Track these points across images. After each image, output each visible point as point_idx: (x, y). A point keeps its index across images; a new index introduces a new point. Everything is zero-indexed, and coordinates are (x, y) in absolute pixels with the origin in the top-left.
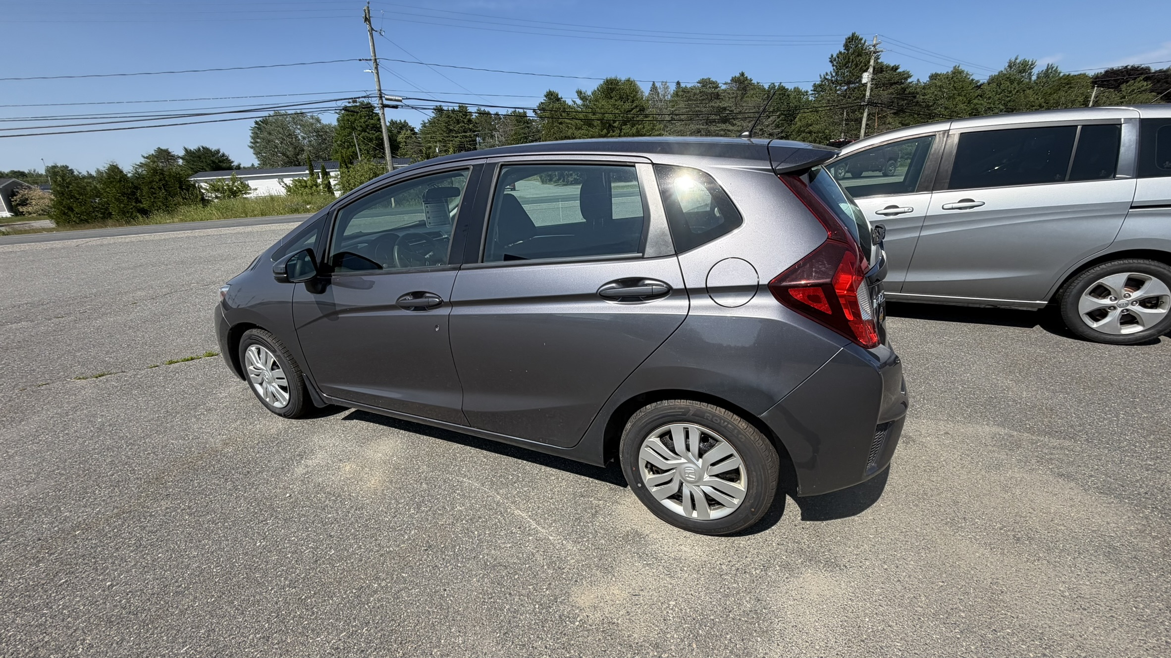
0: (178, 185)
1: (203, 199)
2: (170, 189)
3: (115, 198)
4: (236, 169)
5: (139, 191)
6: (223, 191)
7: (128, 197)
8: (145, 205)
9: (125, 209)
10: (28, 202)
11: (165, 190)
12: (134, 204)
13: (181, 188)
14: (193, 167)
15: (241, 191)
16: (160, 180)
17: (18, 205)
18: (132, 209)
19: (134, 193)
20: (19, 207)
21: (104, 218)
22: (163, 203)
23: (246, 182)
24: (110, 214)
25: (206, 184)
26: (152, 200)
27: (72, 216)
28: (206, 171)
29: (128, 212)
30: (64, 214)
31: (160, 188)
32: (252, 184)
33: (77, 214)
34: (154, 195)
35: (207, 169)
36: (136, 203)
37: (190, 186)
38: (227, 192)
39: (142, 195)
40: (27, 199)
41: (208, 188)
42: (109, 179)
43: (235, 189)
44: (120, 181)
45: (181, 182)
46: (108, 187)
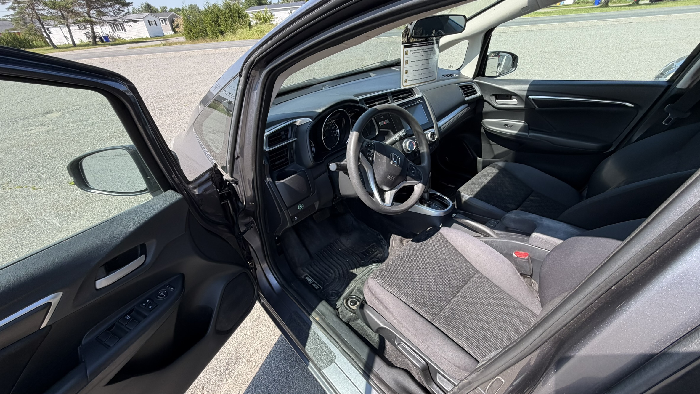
0: (237, 16)
1: (250, 25)
2: (234, 18)
3: (209, 24)
4: (269, 4)
5: (220, 19)
6: (260, 19)
7: (215, 24)
8: (222, 28)
9: (214, 31)
10: (179, 26)
11: (231, 18)
12: (218, 28)
13: (239, 17)
14: (248, 3)
15: (269, 19)
16: (229, 12)
17: (176, 27)
18: (217, 30)
19: (217, 21)
20: (176, 29)
21: (205, 37)
22: (231, 27)
23: (274, 13)
24: (207, 34)
25: (252, 15)
26: (226, 26)
27: (192, 35)
28: (255, 6)
29: (215, 33)
30: (189, 33)
31: (229, 17)
32: (276, 14)
33: (194, 33)
34: (227, 22)
35: (255, 4)
36: (218, 27)
37: (243, 16)
38: (262, 20)
39: (221, 22)
40: (179, 24)
41: (253, 17)
42: (206, 11)
43: (266, 17)
44: (211, 13)
45: (239, 13)
46: (206, 17)
